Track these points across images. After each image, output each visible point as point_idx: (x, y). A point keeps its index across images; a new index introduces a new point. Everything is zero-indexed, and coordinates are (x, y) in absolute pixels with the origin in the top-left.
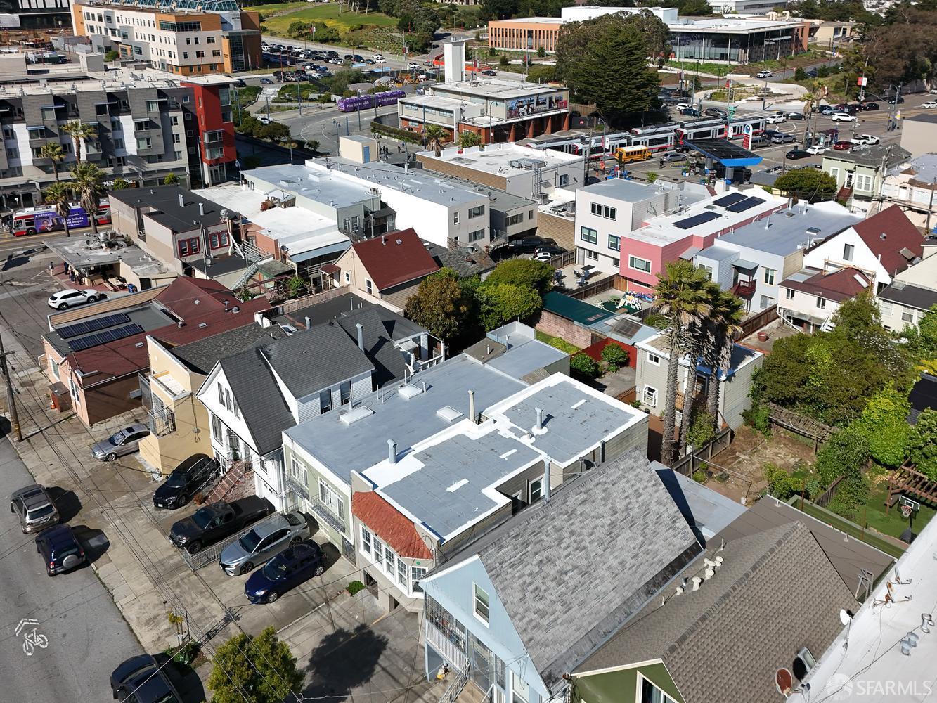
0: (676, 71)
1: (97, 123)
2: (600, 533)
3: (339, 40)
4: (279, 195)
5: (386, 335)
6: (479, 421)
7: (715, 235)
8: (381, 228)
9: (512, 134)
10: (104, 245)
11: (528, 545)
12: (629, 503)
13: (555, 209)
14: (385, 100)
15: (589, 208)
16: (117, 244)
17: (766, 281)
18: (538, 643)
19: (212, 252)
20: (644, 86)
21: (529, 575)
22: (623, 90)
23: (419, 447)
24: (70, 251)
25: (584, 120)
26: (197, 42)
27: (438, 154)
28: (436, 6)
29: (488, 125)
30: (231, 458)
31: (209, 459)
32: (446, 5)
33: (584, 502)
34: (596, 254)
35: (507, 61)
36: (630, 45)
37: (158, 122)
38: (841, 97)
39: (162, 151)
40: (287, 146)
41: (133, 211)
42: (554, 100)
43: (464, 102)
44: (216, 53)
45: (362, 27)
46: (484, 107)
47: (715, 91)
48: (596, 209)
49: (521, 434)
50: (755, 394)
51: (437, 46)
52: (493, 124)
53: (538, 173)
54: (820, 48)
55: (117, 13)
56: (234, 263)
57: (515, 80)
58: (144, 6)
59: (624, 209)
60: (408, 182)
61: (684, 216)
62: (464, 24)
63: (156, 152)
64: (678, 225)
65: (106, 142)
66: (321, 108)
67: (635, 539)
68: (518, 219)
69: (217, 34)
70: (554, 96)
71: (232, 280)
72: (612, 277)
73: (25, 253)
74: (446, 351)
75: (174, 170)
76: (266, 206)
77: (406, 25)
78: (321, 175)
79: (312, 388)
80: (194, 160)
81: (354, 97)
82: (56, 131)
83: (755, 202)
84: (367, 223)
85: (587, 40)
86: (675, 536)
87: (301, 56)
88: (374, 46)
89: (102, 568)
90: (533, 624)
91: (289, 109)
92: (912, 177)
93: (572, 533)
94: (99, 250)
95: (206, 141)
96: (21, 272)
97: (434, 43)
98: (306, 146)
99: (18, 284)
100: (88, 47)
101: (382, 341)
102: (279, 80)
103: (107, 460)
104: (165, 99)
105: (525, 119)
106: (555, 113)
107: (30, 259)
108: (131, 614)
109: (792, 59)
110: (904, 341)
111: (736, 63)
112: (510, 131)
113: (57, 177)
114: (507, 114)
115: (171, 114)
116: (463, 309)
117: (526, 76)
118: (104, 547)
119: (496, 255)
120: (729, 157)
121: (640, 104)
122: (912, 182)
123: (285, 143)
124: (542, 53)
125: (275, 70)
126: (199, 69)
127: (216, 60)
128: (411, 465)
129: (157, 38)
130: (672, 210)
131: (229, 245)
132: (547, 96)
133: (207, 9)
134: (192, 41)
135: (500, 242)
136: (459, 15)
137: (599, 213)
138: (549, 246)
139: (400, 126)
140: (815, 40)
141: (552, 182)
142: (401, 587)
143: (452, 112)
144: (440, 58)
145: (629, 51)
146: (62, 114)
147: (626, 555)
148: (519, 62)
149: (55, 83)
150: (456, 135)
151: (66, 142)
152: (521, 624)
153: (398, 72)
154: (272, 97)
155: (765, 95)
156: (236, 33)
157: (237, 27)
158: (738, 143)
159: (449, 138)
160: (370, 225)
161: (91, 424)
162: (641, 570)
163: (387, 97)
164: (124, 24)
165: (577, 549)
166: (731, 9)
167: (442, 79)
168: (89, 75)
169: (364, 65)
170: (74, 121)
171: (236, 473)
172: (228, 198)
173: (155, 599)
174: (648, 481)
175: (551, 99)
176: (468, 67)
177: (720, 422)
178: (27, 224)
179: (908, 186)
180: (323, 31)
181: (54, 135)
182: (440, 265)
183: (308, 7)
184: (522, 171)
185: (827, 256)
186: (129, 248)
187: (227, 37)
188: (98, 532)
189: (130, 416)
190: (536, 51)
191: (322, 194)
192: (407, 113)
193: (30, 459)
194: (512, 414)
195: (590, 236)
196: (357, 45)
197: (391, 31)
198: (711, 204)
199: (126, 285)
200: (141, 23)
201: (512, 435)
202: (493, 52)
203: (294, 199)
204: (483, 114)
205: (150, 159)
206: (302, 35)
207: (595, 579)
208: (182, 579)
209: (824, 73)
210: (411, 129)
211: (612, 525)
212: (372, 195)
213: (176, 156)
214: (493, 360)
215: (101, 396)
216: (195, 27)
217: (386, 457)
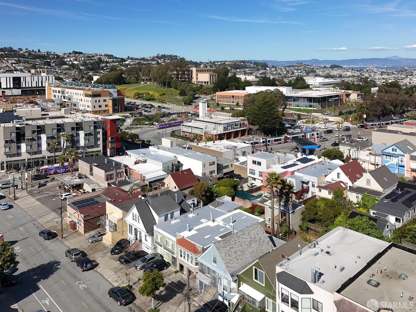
0: (291, 112)
1: (71, 134)
2: (247, 243)
3: (155, 99)
4: (141, 159)
5: (184, 199)
6: (214, 222)
7: (295, 171)
8: (178, 170)
9: (225, 137)
10: (77, 178)
11: (227, 243)
12: (255, 236)
13: (241, 163)
14: (175, 124)
15: (252, 162)
16: (82, 177)
17: (313, 187)
18: (229, 267)
19: (117, 179)
20: (276, 118)
21: (227, 250)
22: (268, 120)
23: (196, 228)
24: (66, 180)
25: (254, 132)
26: (99, 102)
27: (198, 144)
28: (194, 85)
29: (216, 134)
30: (135, 239)
31: (127, 240)
32: (199, 85)
33: (242, 234)
34: (255, 179)
35: (224, 108)
36: (270, 103)
37: (93, 133)
38: (357, 122)
39: (93, 144)
40: (138, 142)
41: (89, 165)
42: (242, 124)
43: (207, 125)
44: (106, 106)
45: (164, 94)
46: (214, 127)
47: (307, 120)
48: (254, 162)
49: (226, 225)
50: (303, 219)
51: (195, 102)
52: (218, 133)
53: (235, 151)
54: (351, 102)
55: (67, 90)
56: (126, 183)
57: (226, 116)
58: (77, 87)
59: (264, 162)
60: (187, 154)
61: (286, 165)
62: (206, 93)
63: (91, 145)
64: (283, 167)
65: (73, 141)
66: (150, 127)
67: (257, 246)
68: (227, 167)
69: (107, 98)
70: (242, 122)
71: (127, 188)
72: (260, 186)
73: (45, 182)
74: (203, 205)
75: (97, 151)
76: (136, 163)
77: (182, 94)
78: (155, 152)
79: (162, 213)
80: (105, 147)
81: (163, 123)
82: (56, 137)
83: (311, 160)
84: (173, 168)
85: (254, 101)
86: (268, 246)
87: (140, 106)
88: (170, 102)
89: (97, 269)
90: (228, 262)
91: (137, 128)
92: (370, 152)
93: (239, 242)
94: (76, 179)
95: (110, 140)
96: (45, 188)
97: (194, 101)
98: (146, 142)
99: (45, 192)
100: (53, 104)
101: (183, 201)
102: (132, 116)
103: (92, 243)
104: (96, 125)
105: (230, 131)
106: (242, 129)
107: (47, 184)
108: (110, 280)
109: (339, 107)
110: (357, 206)
111: (316, 109)
112: (224, 136)
113: (55, 154)
114: (223, 129)
115: (98, 130)
116: (208, 194)
117: (232, 114)
118: (97, 264)
119: (219, 179)
120: (307, 145)
121: (275, 125)
122: (370, 154)
123: (137, 141)
124: (238, 105)
125: (130, 112)
126: (99, 112)
127: (106, 108)
128: (193, 232)
129: (83, 100)
130: (281, 163)
131: (123, 177)
132: (239, 122)
133: (104, 88)
134: (98, 101)
135: (221, 175)
136: (204, 89)
137: (255, 164)
138: (239, 176)
139: (182, 134)
140: (350, 99)
141: (240, 154)
142: (192, 265)
143: (202, 129)
144: (197, 107)
145: (270, 105)
146: (59, 131)
147: (254, 249)
148: (229, 108)
149: (54, 119)
150: (204, 137)
151: (59, 141)
152: (225, 262)
153: (180, 113)
154: (130, 123)
155: (327, 121)
156: (115, 98)
157: (115, 95)
158: (312, 141)
159: (201, 139)
160: (174, 169)
161: (85, 234)
162: (258, 254)
163: (176, 123)
164: (70, 94)
165: (240, 246)
166: (317, 86)
167: (198, 116)
168: (65, 116)
169: (166, 110)
170: (63, 133)
171: (137, 243)
172: (121, 160)
173: (116, 276)
174: (261, 231)
175: (240, 124)
176: (208, 110)
177: (291, 228)
178: (45, 172)
179: (369, 155)
180: (149, 96)
181: (55, 138)
182: (199, 181)
183: (141, 86)
184: (229, 150)
185: (332, 177)
186: (86, 179)
187: (112, 100)
188: (94, 261)
189: (97, 231)
190: (235, 104)
191: (156, 158)
192: (185, 129)
193: (67, 243)
194: (223, 220)
195: (252, 172)
196: (163, 102)
197: (176, 96)
198: (296, 161)
199: (86, 192)
200: (77, 94)
201: (224, 225)
202: (218, 104)
203: (146, 160)
204: (214, 129)
205: (88, 147)
206: (139, 98)
207: (245, 254)
208: (123, 271)
209: (350, 113)
210: (186, 135)
211: (250, 241)
212: (175, 158)
213: (98, 146)
214: (218, 207)
215: (88, 223)
216: (99, 96)
217: (186, 230)
